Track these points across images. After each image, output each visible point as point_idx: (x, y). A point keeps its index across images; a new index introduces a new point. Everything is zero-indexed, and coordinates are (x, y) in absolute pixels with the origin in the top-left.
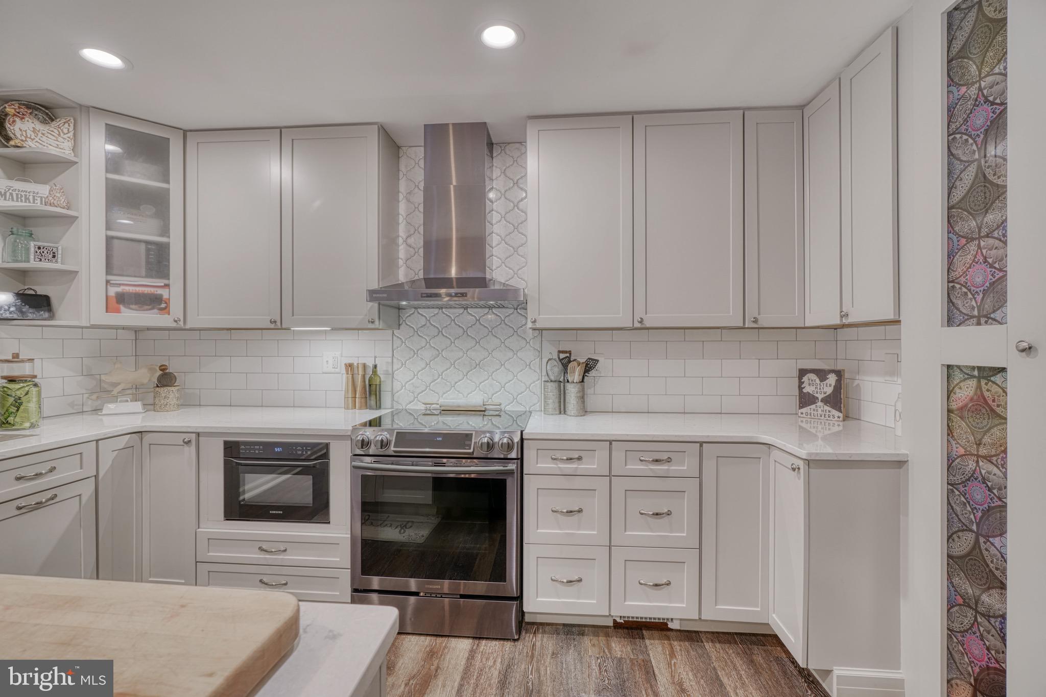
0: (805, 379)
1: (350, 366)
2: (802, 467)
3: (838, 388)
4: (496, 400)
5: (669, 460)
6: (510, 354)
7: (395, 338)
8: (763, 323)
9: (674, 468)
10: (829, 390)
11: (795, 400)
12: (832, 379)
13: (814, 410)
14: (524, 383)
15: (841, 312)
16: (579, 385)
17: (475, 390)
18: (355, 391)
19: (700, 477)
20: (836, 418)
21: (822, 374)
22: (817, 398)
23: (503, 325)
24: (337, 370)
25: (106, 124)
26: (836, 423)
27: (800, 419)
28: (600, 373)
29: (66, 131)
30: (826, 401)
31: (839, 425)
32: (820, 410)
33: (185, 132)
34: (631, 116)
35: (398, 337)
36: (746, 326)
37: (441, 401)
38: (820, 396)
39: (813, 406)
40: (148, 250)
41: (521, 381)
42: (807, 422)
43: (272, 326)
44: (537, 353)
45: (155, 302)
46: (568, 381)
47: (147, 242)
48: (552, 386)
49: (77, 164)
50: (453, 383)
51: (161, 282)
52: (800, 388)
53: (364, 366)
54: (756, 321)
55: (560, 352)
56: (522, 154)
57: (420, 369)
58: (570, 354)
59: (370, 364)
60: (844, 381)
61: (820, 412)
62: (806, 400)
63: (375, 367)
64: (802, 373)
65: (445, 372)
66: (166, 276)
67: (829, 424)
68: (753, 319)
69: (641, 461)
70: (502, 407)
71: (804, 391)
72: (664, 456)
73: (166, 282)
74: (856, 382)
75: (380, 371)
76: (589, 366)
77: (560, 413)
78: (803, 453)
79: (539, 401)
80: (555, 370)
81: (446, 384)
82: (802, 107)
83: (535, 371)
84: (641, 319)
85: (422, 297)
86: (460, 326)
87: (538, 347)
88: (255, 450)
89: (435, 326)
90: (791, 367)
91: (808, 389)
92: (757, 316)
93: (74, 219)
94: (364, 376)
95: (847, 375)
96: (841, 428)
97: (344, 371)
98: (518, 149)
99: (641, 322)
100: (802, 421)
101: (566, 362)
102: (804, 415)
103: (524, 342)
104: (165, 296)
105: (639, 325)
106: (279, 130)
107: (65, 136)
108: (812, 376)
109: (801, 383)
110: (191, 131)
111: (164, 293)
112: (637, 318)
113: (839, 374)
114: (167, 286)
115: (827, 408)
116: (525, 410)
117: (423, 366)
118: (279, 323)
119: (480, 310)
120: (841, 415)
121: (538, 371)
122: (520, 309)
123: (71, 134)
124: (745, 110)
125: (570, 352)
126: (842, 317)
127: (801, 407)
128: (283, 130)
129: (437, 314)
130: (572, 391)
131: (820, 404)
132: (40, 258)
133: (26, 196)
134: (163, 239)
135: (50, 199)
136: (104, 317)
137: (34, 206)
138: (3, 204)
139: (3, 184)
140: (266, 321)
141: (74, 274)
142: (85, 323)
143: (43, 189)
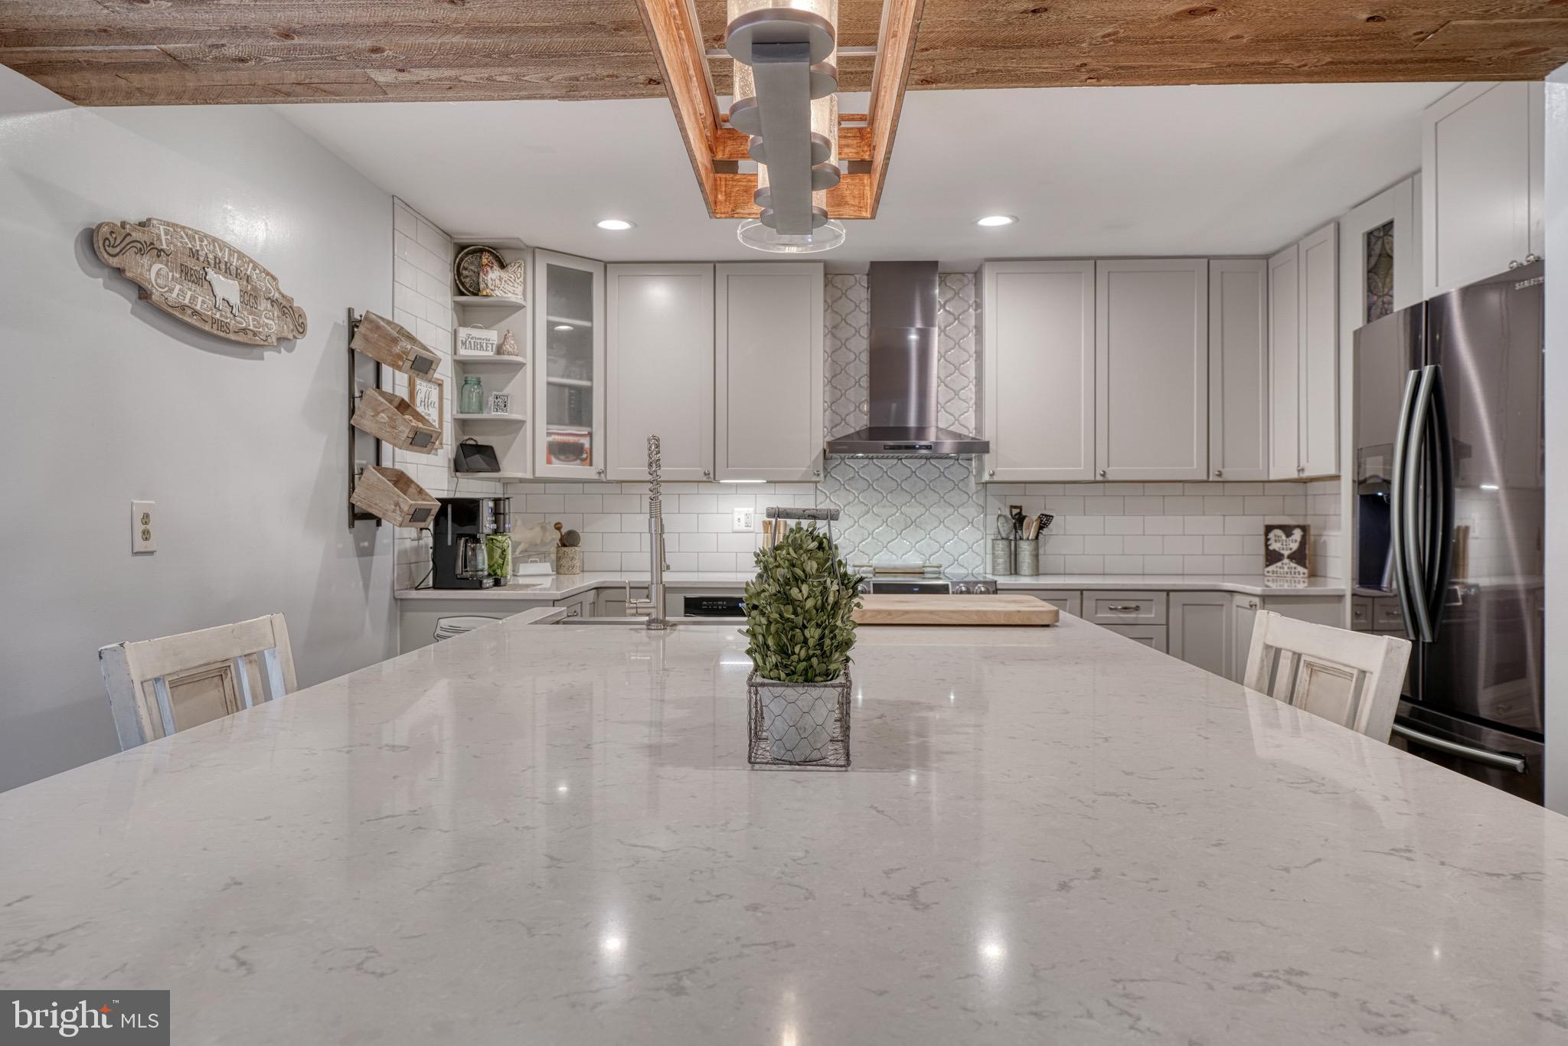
0: (1271, 535)
1: (767, 525)
2: (1258, 604)
3: (1303, 543)
4: (934, 561)
5: (1137, 608)
6: (950, 510)
7: (818, 492)
8: (1227, 476)
9: (1142, 616)
10: (1295, 546)
11: (1262, 560)
12: (1297, 534)
13: (1280, 568)
14: (966, 542)
15: (1299, 466)
16: (1034, 543)
17: (910, 551)
19: (1167, 624)
20: (1302, 575)
21: (1288, 530)
22: (1282, 555)
23: (943, 478)
24: (751, 529)
25: (548, 265)
26: (1302, 580)
27: (1266, 579)
28: (1052, 530)
29: (519, 276)
30: (1291, 557)
31: (1304, 582)
32: (1286, 567)
33: (606, 264)
34: (1093, 262)
35: (821, 491)
36: (1211, 479)
37: (874, 562)
38: (1286, 553)
39: (1279, 564)
40: (571, 395)
41: (963, 540)
42: (1273, 581)
43: (705, 479)
44: (981, 510)
45: (576, 452)
46: (1021, 539)
47: (571, 387)
48: (1001, 544)
49: (523, 310)
50: (885, 543)
51: (585, 431)
52: (1267, 546)
54: (1220, 474)
55: (1012, 507)
56: (964, 286)
57: (847, 527)
58: (1021, 510)
60: (1309, 539)
61: (1286, 569)
62: (1272, 557)
64: (1269, 529)
65: (877, 530)
66: (589, 423)
67: (1295, 581)
68: (1217, 473)
69: (1111, 609)
70: (942, 569)
71: (1271, 548)
72: (1133, 604)
73: (589, 429)
74: (1324, 538)
76: (1044, 522)
77: (1011, 574)
78: (1258, 590)
79: (983, 562)
80: (1005, 528)
81: (877, 544)
82: (1266, 257)
83: (978, 529)
84: (1104, 472)
85: (885, 449)
86: (893, 479)
87: (981, 502)
88: (718, 606)
89: (864, 479)
90: (1258, 524)
91: (1275, 546)
92: (1221, 470)
93: (522, 365)
95: (1313, 532)
96: (1306, 585)
97: (760, 529)
98: (960, 280)
99: (1104, 475)
100: (1268, 581)
101: (1019, 520)
102: (1270, 574)
103: (966, 496)
104: (587, 446)
105: (1099, 478)
106: (712, 265)
107: (518, 281)
108: (1278, 532)
109: (1267, 540)
110: (610, 263)
111: (586, 442)
112: (1099, 471)
113: (1304, 529)
114: (590, 435)
115: (1293, 565)
116: (967, 572)
117: (851, 522)
118: (712, 475)
119: (916, 460)
120: (1306, 571)
121: (982, 529)
122: (962, 459)
123: (521, 279)
124: (1209, 258)
125: (1020, 508)
126: (1299, 471)
127: (1267, 566)
128: (717, 265)
129: (867, 465)
130: (1026, 549)
131: (1286, 561)
132: (497, 408)
133: (481, 343)
134: (584, 383)
135: (507, 347)
136: (544, 470)
137: (489, 354)
138: (464, 353)
139: (463, 332)
140: (697, 472)
141: (521, 423)
142: (529, 476)
143: (493, 336)
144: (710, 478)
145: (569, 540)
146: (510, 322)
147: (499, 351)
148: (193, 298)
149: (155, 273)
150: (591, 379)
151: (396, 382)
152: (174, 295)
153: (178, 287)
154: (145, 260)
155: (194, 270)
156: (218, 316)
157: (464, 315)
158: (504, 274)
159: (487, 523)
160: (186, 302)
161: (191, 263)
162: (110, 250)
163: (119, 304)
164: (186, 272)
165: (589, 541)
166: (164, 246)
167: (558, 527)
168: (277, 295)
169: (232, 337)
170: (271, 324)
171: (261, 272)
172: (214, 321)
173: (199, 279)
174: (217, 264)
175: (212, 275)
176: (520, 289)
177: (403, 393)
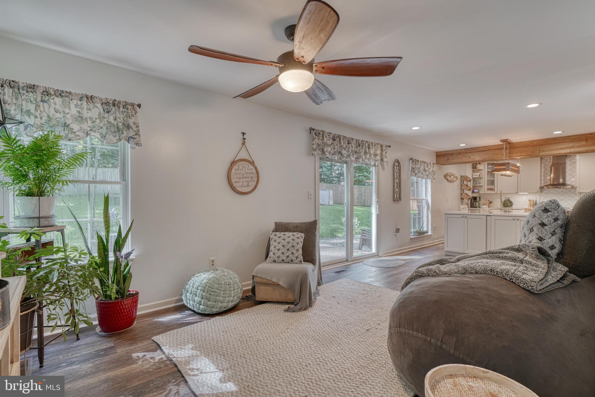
1: (529, 200)
6: (572, 198)
18: (531, 205)
23: (570, 192)
25: (487, 163)
35: (542, 194)
45: (492, 189)
47: (491, 180)
49: (483, 170)
51: (493, 186)
53: (533, 200)
56: (574, 158)
59: (535, 200)
63: (536, 200)
66: (494, 185)
75: (537, 201)
93: (483, 178)
94: (533, 202)
97: (528, 201)
103: (576, 195)
111: (494, 188)
122: (574, 189)
132: (479, 184)
133: (476, 175)
134: (494, 179)
135: (481, 175)
136: (486, 192)
137: (478, 176)
138: (474, 177)
139: (474, 174)
140: (514, 192)
141: (482, 186)
142: (484, 193)
143: (478, 174)
144: (517, 193)
145: (491, 202)
146: (481, 172)
147: (479, 176)
149: (448, 178)
150: (494, 178)
151: (465, 183)
157: (474, 172)
158: (480, 165)
159: (478, 200)
163: (446, 180)
165: (494, 203)
167: (489, 200)
169: (452, 182)
170: (455, 179)
171: (455, 174)
172: (451, 180)
173: (451, 177)
174: (452, 175)
176: (482, 167)
177: (466, 184)
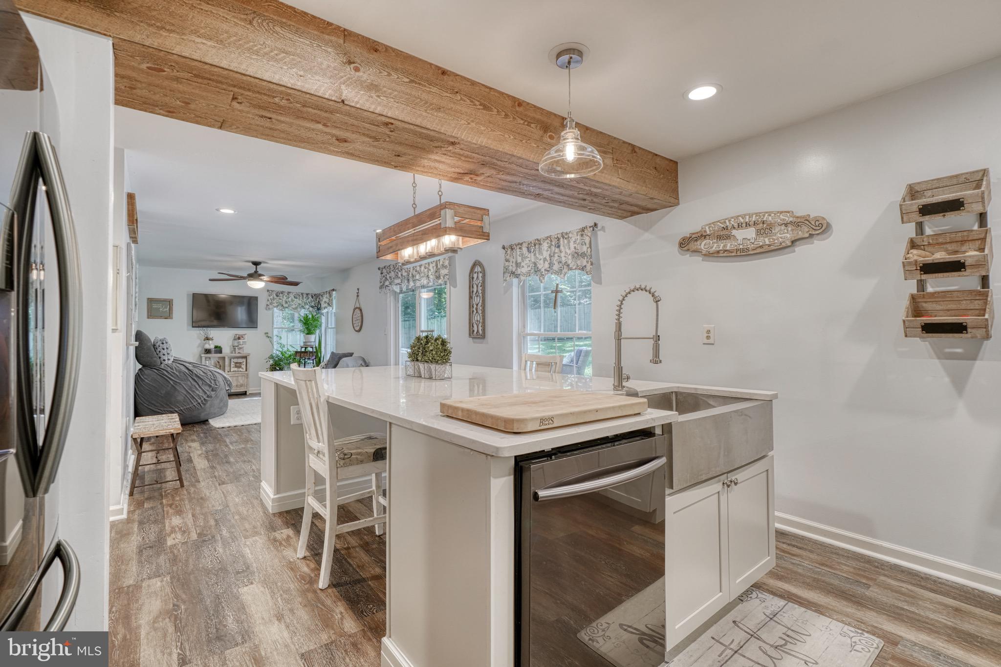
148: (724, 246)
149: (703, 245)
152: (714, 248)
153: (716, 245)
154: (698, 242)
155: (724, 234)
156: (741, 247)
160: (721, 248)
161: (725, 232)
162: (683, 246)
164: (720, 238)
166: (708, 233)
168: (791, 219)
169: (750, 253)
171: (775, 214)
172: (737, 250)
173: (728, 237)
174: (740, 226)
175: (734, 232)
